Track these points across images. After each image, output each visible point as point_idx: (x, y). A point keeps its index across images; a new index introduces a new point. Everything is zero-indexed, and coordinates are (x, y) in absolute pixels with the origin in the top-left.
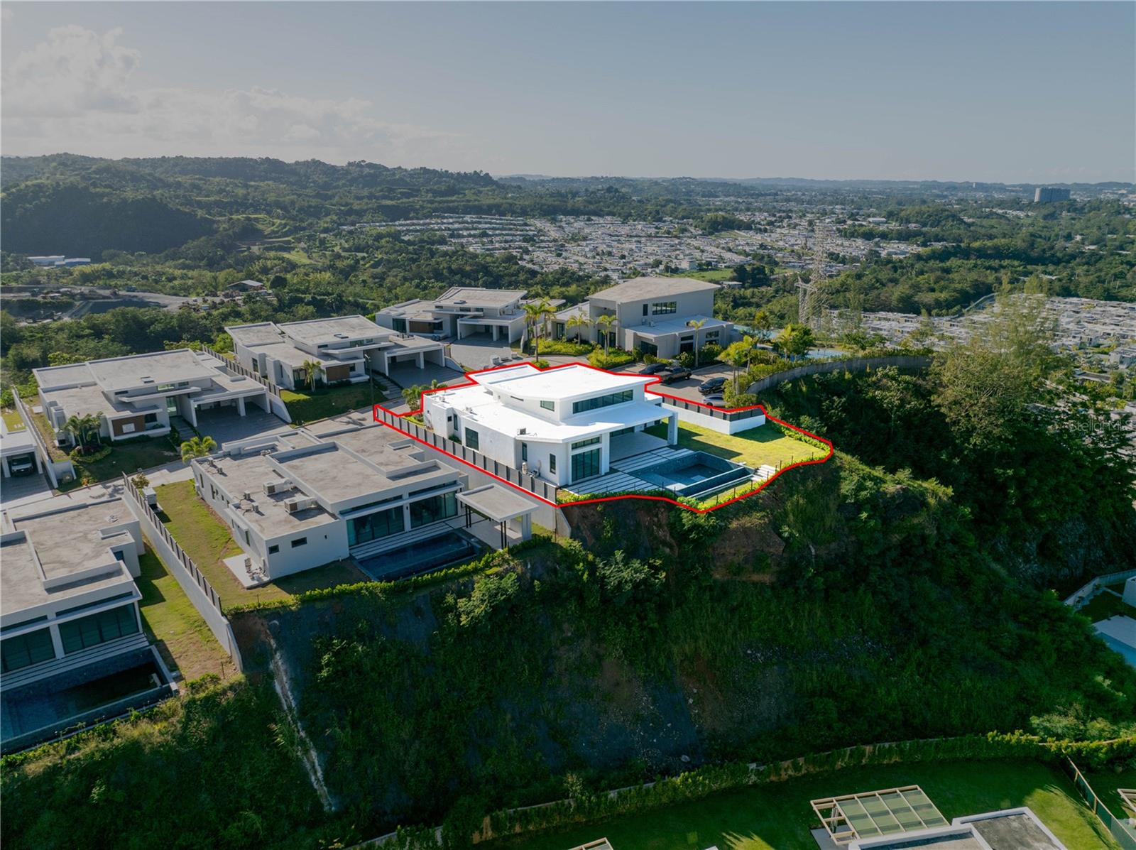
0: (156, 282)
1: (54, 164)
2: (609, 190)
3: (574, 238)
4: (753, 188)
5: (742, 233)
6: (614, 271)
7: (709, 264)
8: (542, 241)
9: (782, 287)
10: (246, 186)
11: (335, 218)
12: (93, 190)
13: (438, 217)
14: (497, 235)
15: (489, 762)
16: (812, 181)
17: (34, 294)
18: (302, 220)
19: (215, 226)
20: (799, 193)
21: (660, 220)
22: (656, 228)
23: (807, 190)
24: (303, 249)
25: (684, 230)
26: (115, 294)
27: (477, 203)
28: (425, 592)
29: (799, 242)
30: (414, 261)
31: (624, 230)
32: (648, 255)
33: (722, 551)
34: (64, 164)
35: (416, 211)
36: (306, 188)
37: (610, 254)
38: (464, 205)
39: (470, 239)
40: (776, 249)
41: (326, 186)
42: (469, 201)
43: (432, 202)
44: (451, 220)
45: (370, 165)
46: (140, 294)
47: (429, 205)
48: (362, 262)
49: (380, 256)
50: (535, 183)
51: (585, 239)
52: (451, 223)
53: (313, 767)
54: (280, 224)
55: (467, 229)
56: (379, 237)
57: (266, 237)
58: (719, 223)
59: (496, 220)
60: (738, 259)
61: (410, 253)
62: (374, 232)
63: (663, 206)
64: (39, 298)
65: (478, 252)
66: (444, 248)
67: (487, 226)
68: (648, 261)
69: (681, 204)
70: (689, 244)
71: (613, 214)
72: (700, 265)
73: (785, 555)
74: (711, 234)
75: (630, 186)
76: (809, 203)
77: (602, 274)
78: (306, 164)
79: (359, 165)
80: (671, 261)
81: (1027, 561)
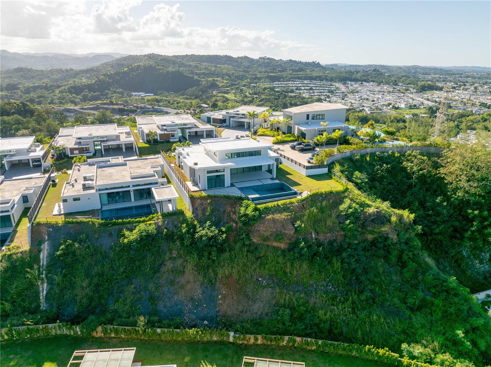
0: (172, 104)
1: (146, 57)
2: (374, 70)
3: (352, 92)
4: (450, 71)
5: (437, 92)
6: (367, 107)
7: (415, 106)
8: (337, 93)
9: (450, 118)
10: (216, 67)
11: (249, 80)
12: (157, 67)
13: (292, 81)
14: (317, 89)
15: (117, 304)
16: (485, 68)
17: (125, 106)
18: (236, 81)
19: (201, 83)
20: (475, 74)
21: (397, 85)
22: (394, 88)
23: (480, 72)
24: (233, 93)
25: (407, 90)
26: (153, 107)
27: (311, 75)
28: (117, 227)
29: (466, 97)
30: (276, 99)
31: (379, 88)
32: (386, 100)
33: (259, 229)
34: (150, 57)
35: (283, 78)
36: (240, 68)
37: (367, 99)
38: (305, 76)
39: (305, 91)
40: (453, 100)
41: (249, 67)
42: (307, 74)
43: (291, 74)
44: (298, 83)
45: (268, 59)
46: (162, 108)
47: (290, 76)
48: (255, 99)
49: (264, 97)
50: (341, 67)
51: (357, 92)
52: (298, 84)
53: (43, 290)
54: (226, 82)
55: (304, 86)
56: (265, 89)
57: (219, 88)
58: (426, 87)
59: (318, 83)
60: (431, 104)
61: (276, 96)
62: (263, 87)
63: (399, 78)
64: (126, 108)
65: (307, 96)
66: (292, 94)
67: (313, 85)
68: (385, 103)
69: (410, 78)
70: (408, 96)
71: (373, 81)
72: (410, 106)
73: (294, 235)
74: (421, 92)
75: (386, 69)
76: (479, 78)
77: (361, 108)
78: (242, 58)
79: (264, 58)
80: (396, 104)
81: (481, 262)
